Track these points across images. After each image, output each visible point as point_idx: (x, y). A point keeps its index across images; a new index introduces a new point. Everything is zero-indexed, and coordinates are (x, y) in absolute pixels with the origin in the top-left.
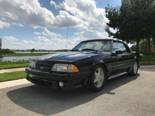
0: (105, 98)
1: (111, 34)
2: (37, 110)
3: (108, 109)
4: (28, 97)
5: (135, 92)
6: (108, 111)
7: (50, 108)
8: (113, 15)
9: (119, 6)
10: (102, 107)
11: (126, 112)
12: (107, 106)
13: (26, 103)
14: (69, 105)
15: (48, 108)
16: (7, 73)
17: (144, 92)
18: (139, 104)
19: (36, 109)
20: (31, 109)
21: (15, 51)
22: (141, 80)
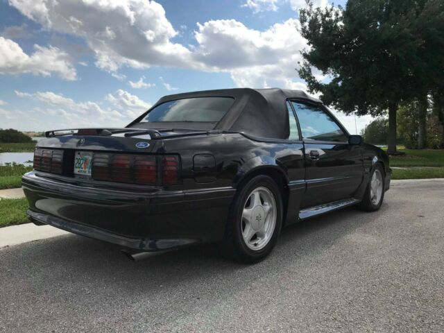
0: (315, 281)
1: (315, 86)
2: (103, 323)
3: (331, 317)
4: (74, 278)
5: (405, 260)
6: (331, 327)
7: (145, 315)
8: (321, 29)
9: (339, 6)
10: (310, 311)
11: (391, 328)
12: (328, 307)
13: (67, 300)
14: (205, 306)
15: (139, 314)
16: (9, 200)
17: (433, 260)
18: (426, 301)
19: (100, 319)
20: (83, 319)
21: (35, 136)
22: (415, 224)
